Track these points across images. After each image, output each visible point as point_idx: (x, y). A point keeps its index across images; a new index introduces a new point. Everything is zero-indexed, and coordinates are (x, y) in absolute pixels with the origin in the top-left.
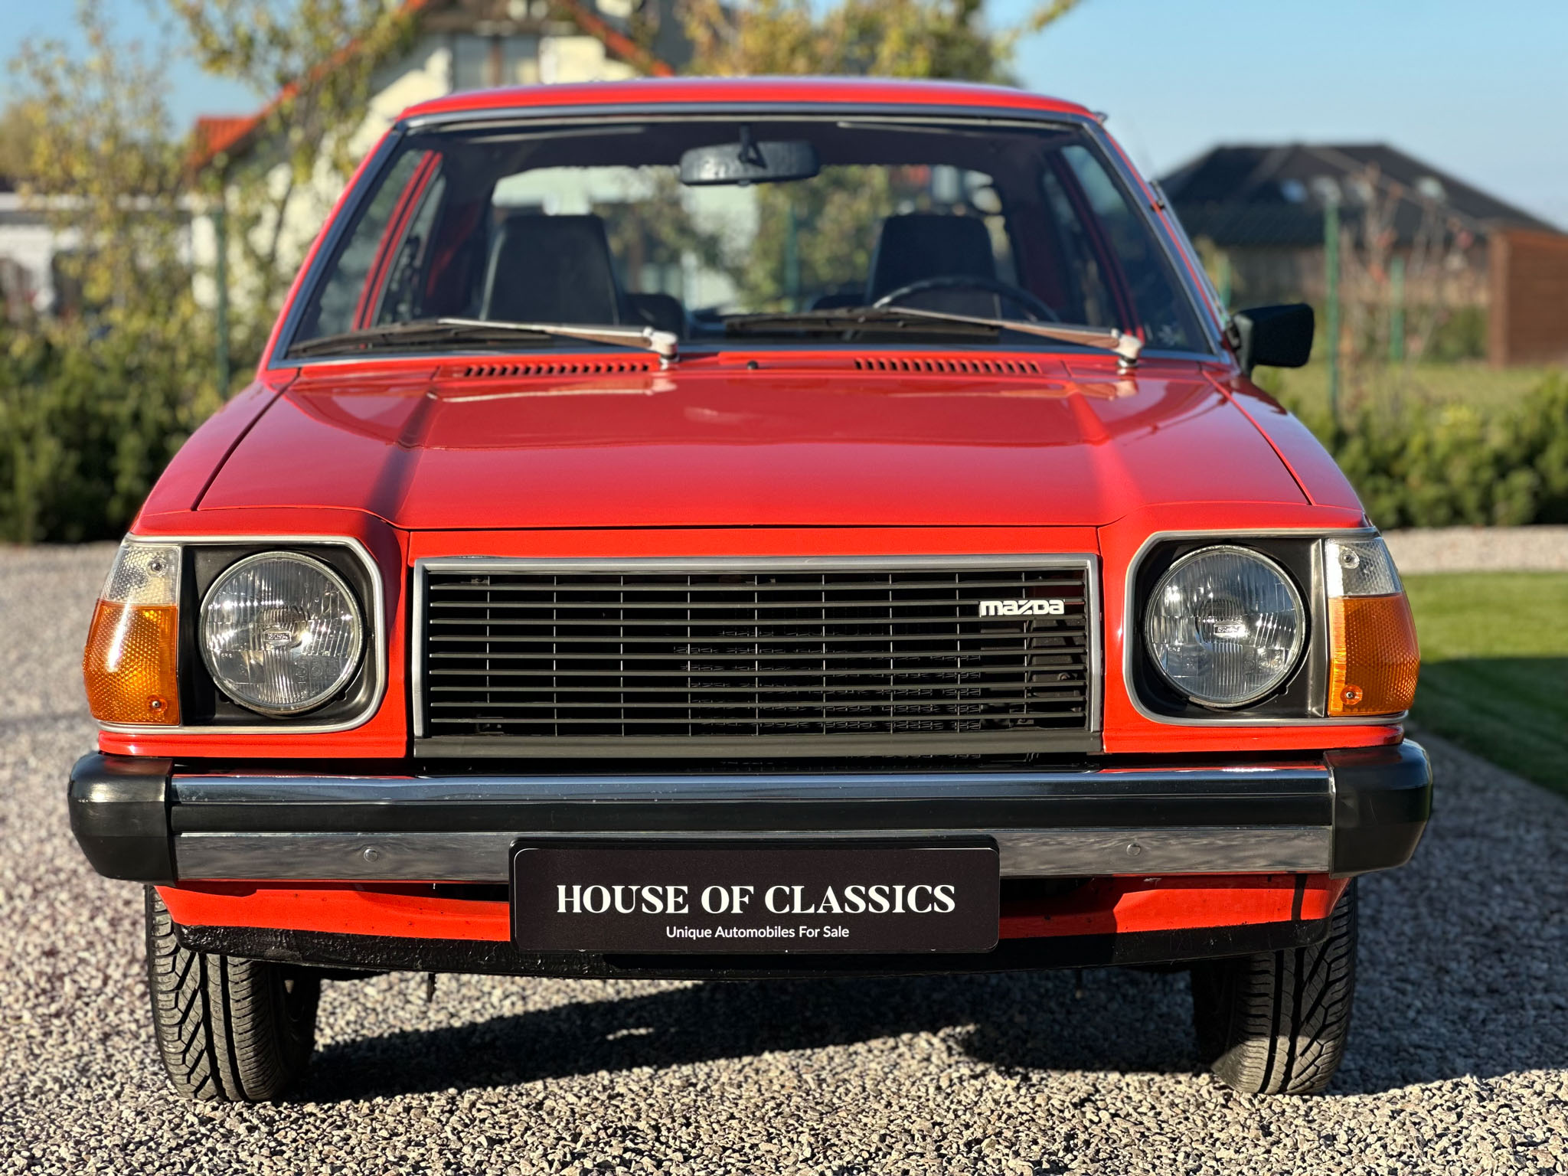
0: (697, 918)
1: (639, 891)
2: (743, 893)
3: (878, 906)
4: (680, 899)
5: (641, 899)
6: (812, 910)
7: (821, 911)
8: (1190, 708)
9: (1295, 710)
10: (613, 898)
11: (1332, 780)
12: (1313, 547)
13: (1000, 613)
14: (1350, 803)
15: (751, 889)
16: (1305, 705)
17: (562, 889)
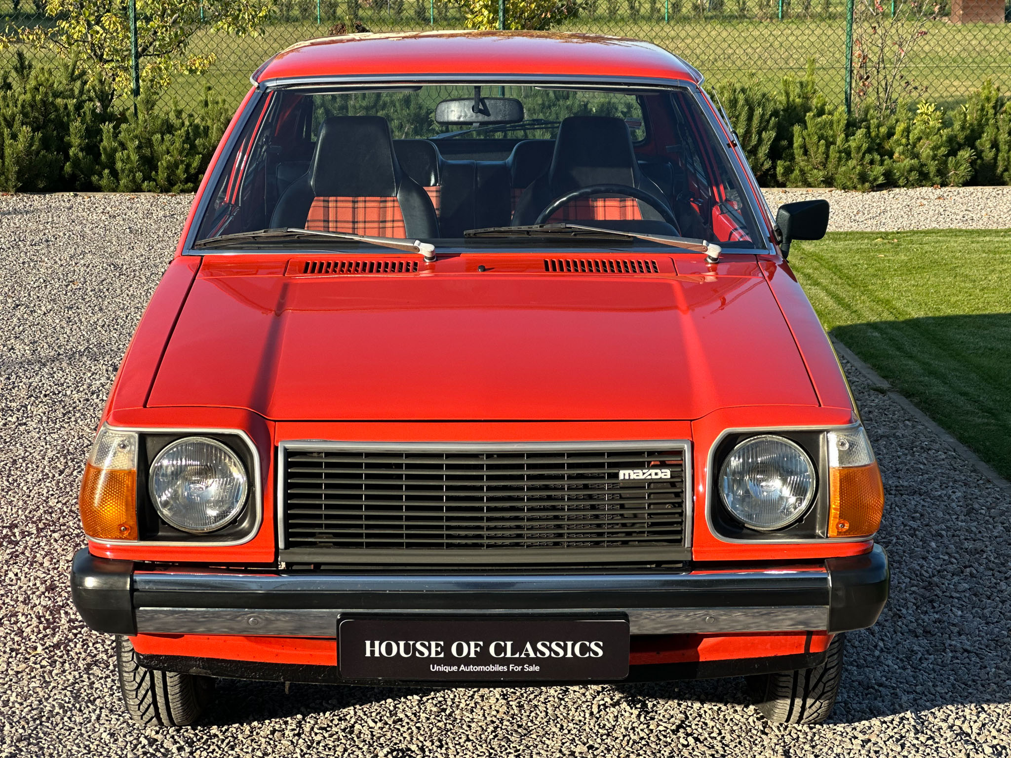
0: (449, 660)
1: (414, 645)
2: (476, 646)
3: (557, 653)
4: (439, 649)
5: (415, 649)
6: (517, 655)
7: (523, 656)
8: (745, 531)
9: (808, 532)
10: (399, 648)
11: (830, 578)
12: (821, 436)
13: (632, 477)
14: (840, 593)
15: (481, 643)
16: (814, 529)
17: (368, 643)
